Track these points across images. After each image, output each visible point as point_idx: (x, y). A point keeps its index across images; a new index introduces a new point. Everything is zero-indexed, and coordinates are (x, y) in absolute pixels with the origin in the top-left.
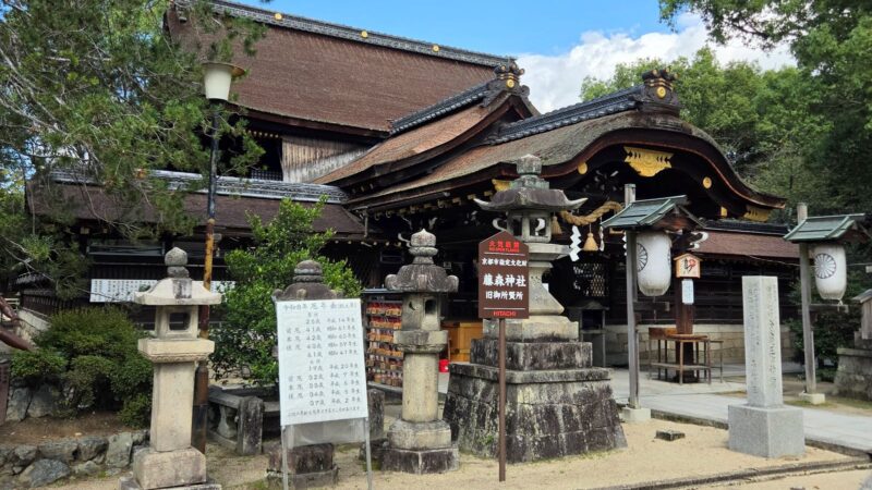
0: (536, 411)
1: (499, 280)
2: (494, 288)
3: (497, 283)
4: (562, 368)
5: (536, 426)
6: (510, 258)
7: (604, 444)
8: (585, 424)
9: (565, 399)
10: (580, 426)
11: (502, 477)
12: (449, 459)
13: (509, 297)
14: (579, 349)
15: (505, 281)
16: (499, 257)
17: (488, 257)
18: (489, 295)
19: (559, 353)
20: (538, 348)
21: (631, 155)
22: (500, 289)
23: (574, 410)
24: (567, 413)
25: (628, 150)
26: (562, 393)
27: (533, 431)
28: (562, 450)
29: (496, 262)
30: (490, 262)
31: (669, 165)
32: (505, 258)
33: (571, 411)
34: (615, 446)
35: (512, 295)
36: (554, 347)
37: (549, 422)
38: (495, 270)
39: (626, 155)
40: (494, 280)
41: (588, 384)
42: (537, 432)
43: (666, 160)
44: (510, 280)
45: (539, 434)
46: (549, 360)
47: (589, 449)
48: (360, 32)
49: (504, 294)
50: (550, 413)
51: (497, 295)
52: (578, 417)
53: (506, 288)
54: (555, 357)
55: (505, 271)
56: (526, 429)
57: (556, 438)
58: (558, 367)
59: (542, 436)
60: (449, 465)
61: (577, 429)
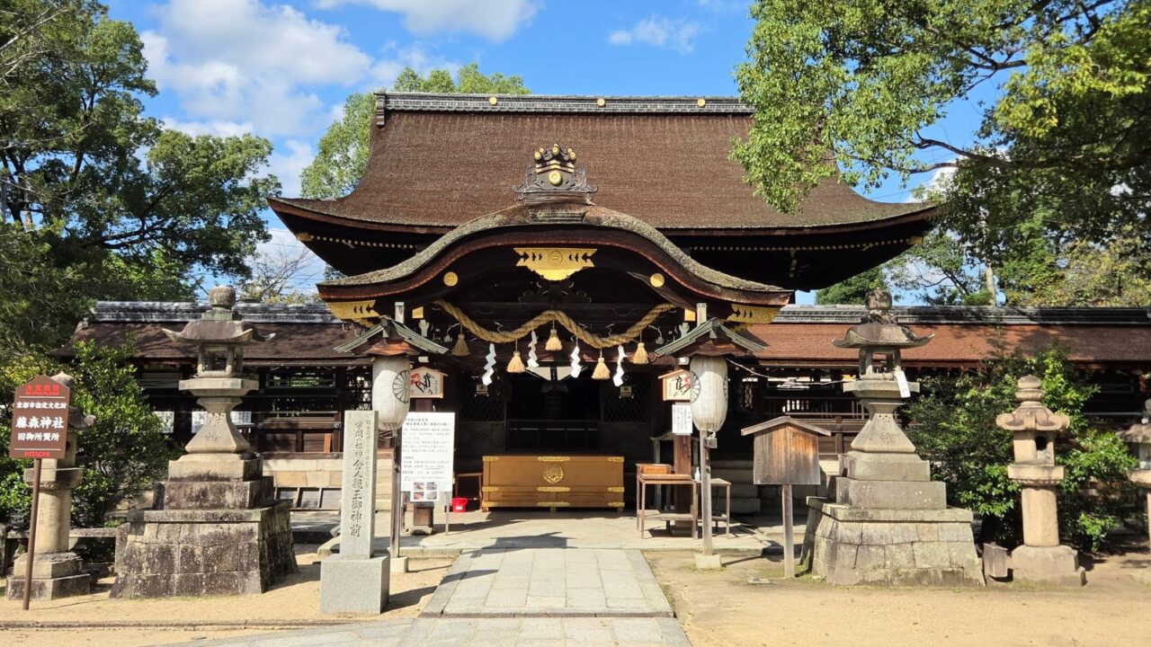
0: (148, 550)
1: (34, 423)
2: (27, 430)
3: (31, 425)
4: (207, 508)
5: (145, 565)
6: (48, 401)
7: (228, 588)
8: (208, 566)
9: (190, 540)
10: (202, 569)
11: (27, 608)
12: (40, 589)
13: (43, 438)
14: (231, 488)
15: (40, 422)
16: (35, 401)
17: (23, 401)
18: (21, 437)
19: (204, 493)
20: (176, 487)
21: (526, 257)
22: (33, 431)
23: (198, 552)
24: (188, 555)
25: (520, 251)
26: (187, 533)
27: (140, 569)
28: (171, 590)
29: (32, 405)
30: (26, 405)
31: (590, 264)
32: (41, 401)
33: (192, 552)
34: (243, 591)
35: (47, 436)
36: (198, 486)
37: (162, 563)
38: (29, 413)
39: (518, 257)
40: (28, 422)
41: (225, 526)
42: (144, 571)
43: (585, 257)
44: (46, 422)
45: (146, 573)
46: (190, 499)
47: (208, 592)
48: (595, 100)
49: (38, 436)
50: (165, 554)
51: (30, 436)
52: (201, 559)
53: (42, 430)
54: (198, 497)
55: (40, 414)
56: (130, 566)
57: (168, 579)
58: (201, 507)
59: (150, 574)
60: (40, 595)
61: (197, 570)
